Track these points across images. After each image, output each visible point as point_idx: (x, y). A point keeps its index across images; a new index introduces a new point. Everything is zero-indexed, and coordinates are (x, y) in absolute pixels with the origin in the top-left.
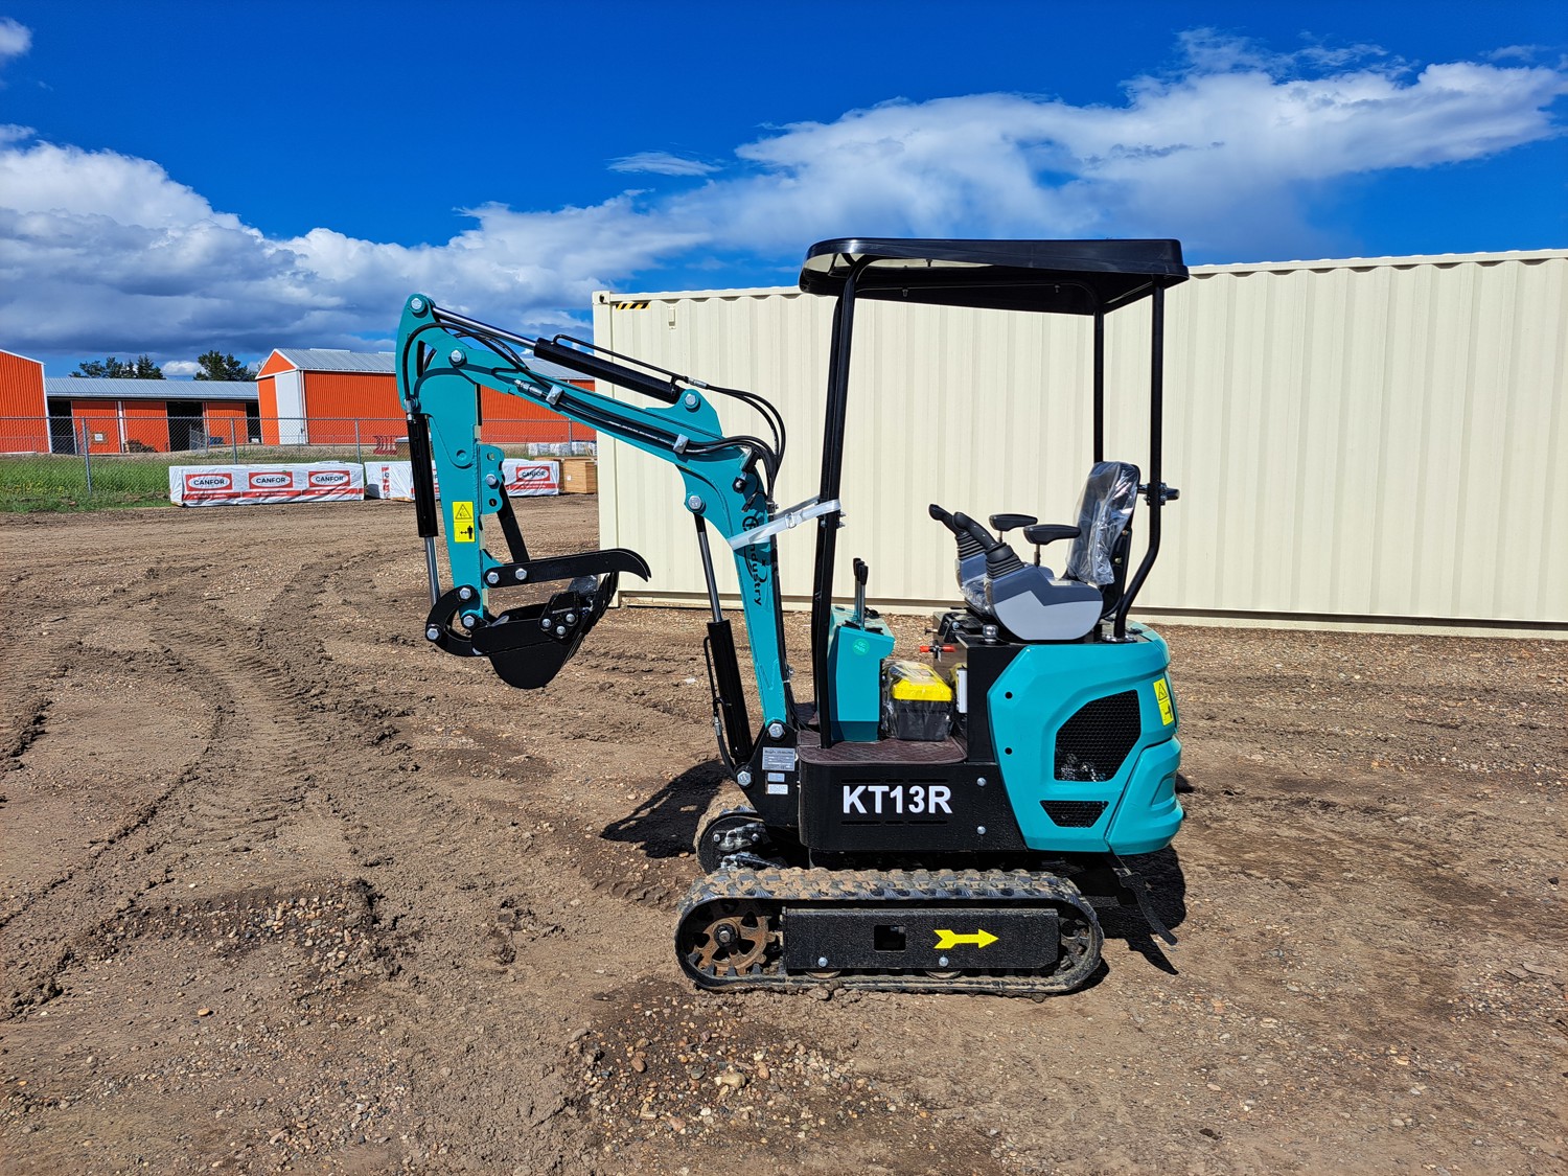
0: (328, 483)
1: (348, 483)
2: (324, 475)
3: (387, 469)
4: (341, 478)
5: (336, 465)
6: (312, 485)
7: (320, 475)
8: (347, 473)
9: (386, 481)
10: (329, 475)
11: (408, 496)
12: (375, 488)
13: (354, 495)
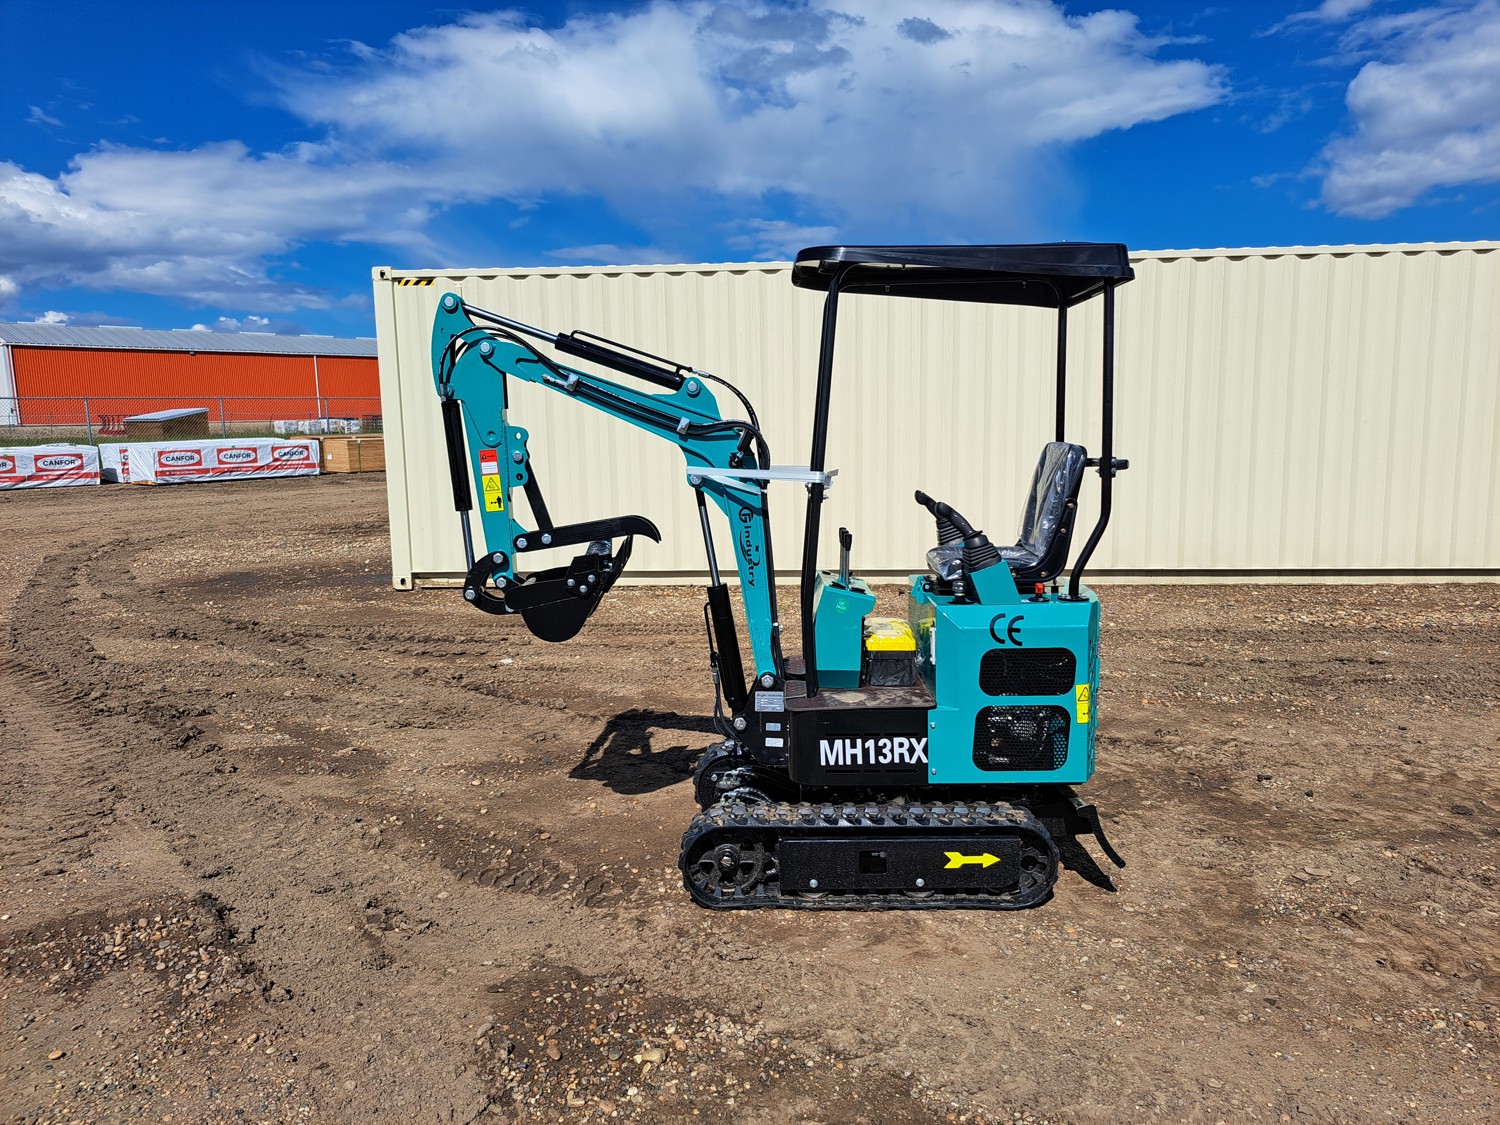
0: (57, 467)
1: (81, 467)
2: (53, 459)
3: (126, 451)
4: (72, 462)
5: (66, 448)
6: (39, 470)
7: (49, 459)
8: (80, 456)
9: (124, 464)
10: (59, 459)
11: (152, 479)
12: (112, 472)
13: (88, 480)
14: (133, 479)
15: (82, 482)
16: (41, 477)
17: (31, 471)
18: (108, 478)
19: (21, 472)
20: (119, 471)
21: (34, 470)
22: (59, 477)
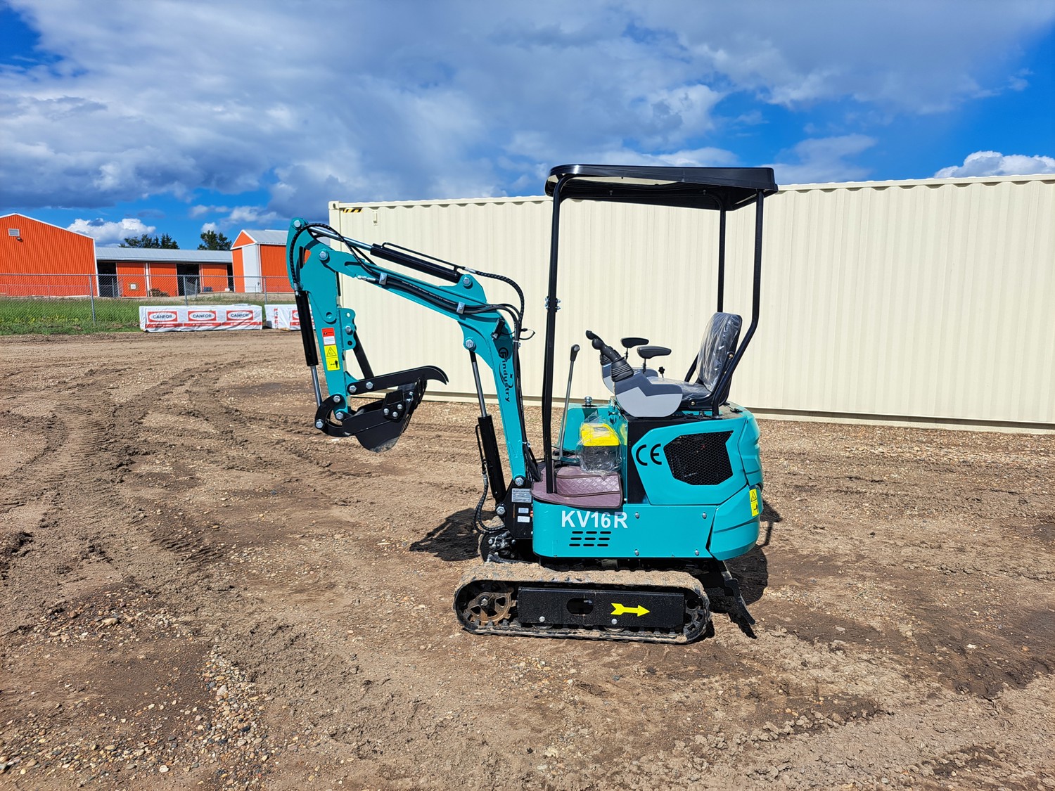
0: (238, 318)
1: (252, 318)
2: (236, 313)
4: (247, 315)
5: (244, 307)
6: (229, 319)
7: (234, 313)
8: (251, 312)
9: (276, 318)
10: (240, 313)
11: (288, 327)
12: (270, 322)
13: (255, 326)
14: (280, 327)
15: (252, 327)
16: (229, 324)
17: (225, 320)
18: (267, 326)
19: (218, 321)
20: (273, 322)
21: (226, 319)
22: (240, 324)
